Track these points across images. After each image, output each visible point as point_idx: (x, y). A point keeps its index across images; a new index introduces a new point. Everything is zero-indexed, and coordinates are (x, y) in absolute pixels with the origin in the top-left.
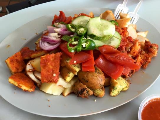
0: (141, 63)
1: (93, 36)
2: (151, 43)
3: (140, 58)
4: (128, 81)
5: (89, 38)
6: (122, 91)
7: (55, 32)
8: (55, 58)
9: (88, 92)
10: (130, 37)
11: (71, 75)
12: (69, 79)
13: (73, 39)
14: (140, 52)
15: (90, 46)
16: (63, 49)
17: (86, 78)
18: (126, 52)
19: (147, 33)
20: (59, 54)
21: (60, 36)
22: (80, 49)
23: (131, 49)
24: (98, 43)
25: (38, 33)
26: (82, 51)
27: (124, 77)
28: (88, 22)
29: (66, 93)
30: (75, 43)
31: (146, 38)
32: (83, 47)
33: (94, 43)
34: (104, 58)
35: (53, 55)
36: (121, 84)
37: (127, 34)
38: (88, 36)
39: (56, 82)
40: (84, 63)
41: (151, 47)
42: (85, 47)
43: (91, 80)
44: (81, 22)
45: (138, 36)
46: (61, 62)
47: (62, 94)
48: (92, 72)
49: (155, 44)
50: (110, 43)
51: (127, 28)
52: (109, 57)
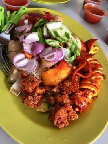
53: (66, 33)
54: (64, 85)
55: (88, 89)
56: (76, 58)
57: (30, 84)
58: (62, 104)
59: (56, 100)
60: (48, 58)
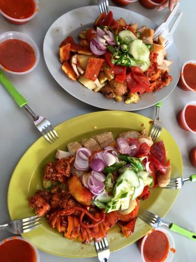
0: (154, 87)
1: (131, 56)
2: (169, 74)
3: (155, 84)
4: (140, 97)
5: (128, 57)
6: (133, 103)
7: (104, 38)
8: (99, 63)
9: (113, 95)
10: (157, 63)
11: (106, 79)
12: (103, 81)
13: (117, 54)
14: (158, 79)
15: (127, 64)
16: (107, 58)
17: (115, 86)
18: (148, 76)
19: (171, 63)
20: (102, 60)
21: (107, 45)
22: (119, 63)
23: (153, 74)
24: (133, 63)
25: (83, 24)
26: (120, 65)
27: (138, 93)
28: (132, 41)
29: (96, 91)
30: (118, 57)
31: (168, 67)
32: (122, 63)
33: (130, 62)
34: (132, 76)
35: (99, 59)
36: (135, 98)
37: (155, 60)
38: (128, 55)
39: (94, 81)
40: (118, 75)
41: (167, 78)
42: (123, 64)
43: (117, 88)
44: (127, 37)
45: (164, 63)
46: (102, 67)
47: (93, 90)
48: (121, 83)
49: (170, 76)
50: (141, 66)
51: (158, 55)
52: (136, 77)
53: (127, 193)
54: (69, 200)
55: (67, 224)
56: (101, 208)
57: (62, 167)
58: (51, 200)
59: (54, 194)
60: (90, 179)
